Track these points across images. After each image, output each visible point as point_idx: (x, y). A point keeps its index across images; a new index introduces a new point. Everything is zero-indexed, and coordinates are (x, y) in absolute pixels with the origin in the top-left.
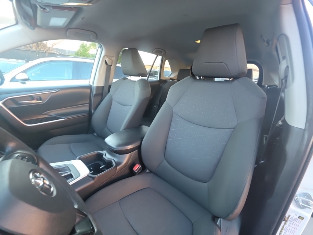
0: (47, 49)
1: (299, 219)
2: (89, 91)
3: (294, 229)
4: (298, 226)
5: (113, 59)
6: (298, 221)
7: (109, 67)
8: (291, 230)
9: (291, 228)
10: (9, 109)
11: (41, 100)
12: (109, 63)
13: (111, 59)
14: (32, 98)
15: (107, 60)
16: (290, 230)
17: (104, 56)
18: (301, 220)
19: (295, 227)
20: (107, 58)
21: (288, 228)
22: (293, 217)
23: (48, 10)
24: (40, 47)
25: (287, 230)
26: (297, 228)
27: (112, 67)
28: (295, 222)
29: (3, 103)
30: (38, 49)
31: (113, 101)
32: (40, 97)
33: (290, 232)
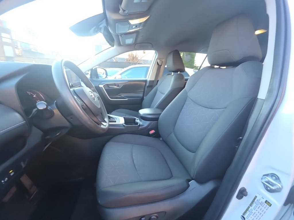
0: (138, 61)
1: (266, 204)
2: (144, 83)
3: (260, 214)
4: (264, 213)
5: (163, 61)
6: (265, 206)
7: (159, 66)
8: (257, 215)
9: (257, 212)
10: (105, 89)
11: (118, 86)
12: (160, 64)
13: (161, 61)
14: (115, 85)
15: (158, 61)
16: (255, 214)
17: (157, 59)
18: (268, 206)
19: (261, 212)
20: (159, 60)
21: (254, 211)
22: (260, 200)
23: (123, 36)
24: (134, 60)
25: (252, 212)
26: (263, 215)
27: (162, 66)
28: (261, 207)
29: (104, 86)
30: (133, 61)
31: (158, 91)
32: (119, 85)
33: (255, 217)
